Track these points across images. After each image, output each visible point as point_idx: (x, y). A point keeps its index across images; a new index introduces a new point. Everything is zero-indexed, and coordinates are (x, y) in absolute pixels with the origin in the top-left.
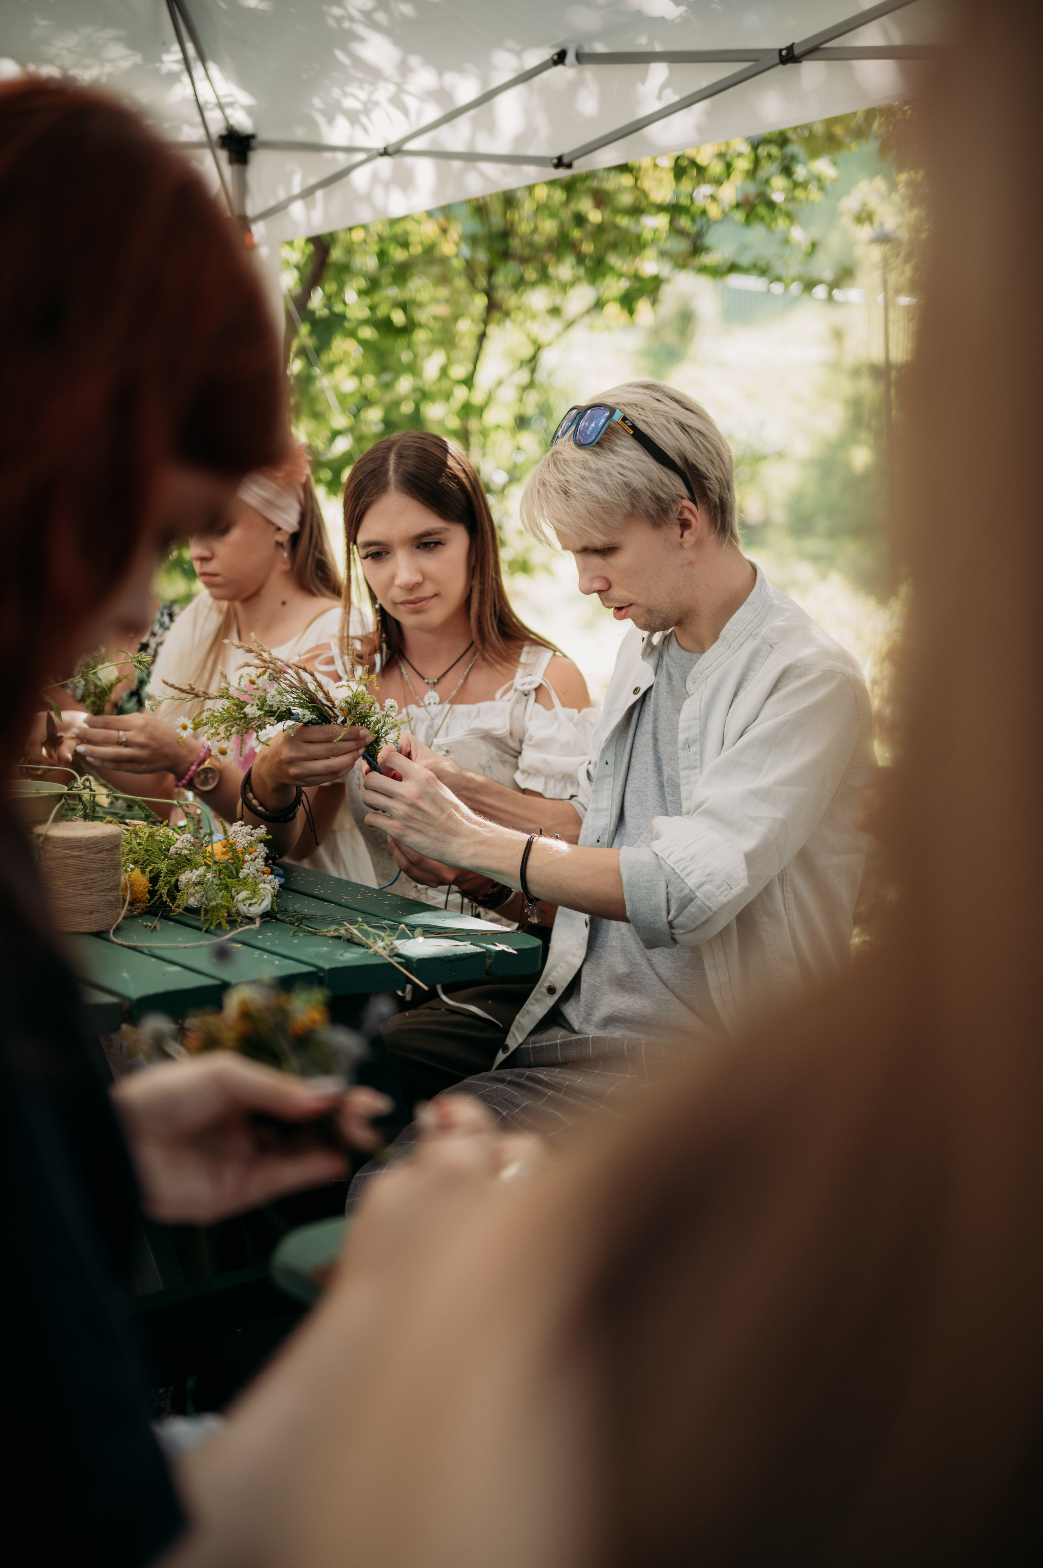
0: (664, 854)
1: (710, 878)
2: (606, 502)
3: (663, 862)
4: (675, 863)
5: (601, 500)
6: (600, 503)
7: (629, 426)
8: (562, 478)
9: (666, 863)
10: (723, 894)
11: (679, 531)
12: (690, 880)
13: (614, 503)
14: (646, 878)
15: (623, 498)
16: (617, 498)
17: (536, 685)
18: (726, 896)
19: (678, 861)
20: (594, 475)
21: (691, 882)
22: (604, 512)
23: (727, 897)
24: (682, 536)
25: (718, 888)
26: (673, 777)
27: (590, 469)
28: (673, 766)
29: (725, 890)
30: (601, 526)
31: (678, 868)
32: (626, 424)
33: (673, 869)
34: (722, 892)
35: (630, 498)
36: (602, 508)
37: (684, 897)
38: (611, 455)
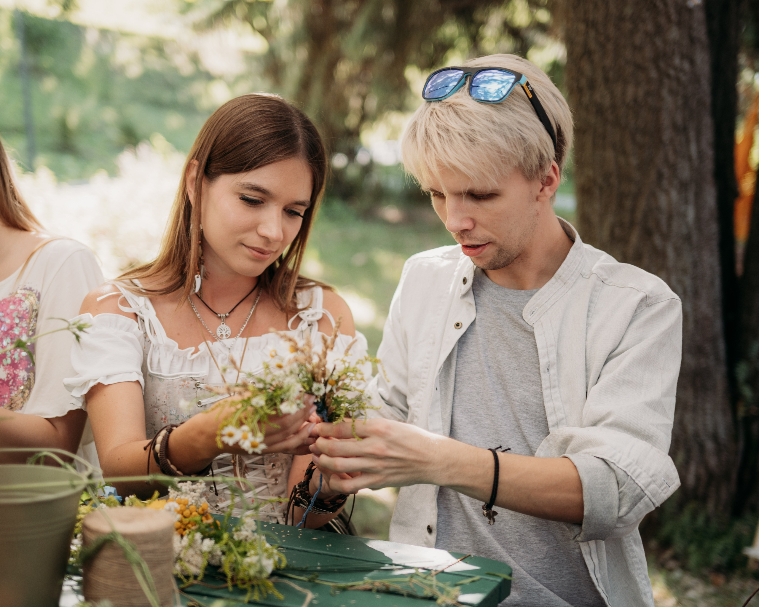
0: (615, 460)
1: (653, 478)
2: (506, 153)
3: (616, 467)
4: (627, 467)
5: (502, 151)
6: (500, 152)
7: (530, 90)
8: (466, 126)
9: (618, 467)
10: (664, 492)
11: (541, 186)
12: (639, 481)
13: (512, 155)
14: (600, 481)
15: (519, 152)
16: (515, 150)
17: (319, 317)
18: (665, 493)
19: (628, 465)
20: (497, 128)
21: (641, 482)
22: (502, 161)
23: (667, 494)
24: (542, 190)
25: (660, 487)
26: (527, 397)
27: (493, 122)
28: (525, 388)
29: (665, 488)
30: (498, 173)
31: (629, 471)
32: (528, 88)
33: (625, 472)
34: (663, 490)
35: (525, 152)
36: (501, 157)
37: (637, 495)
38: (510, 113)
